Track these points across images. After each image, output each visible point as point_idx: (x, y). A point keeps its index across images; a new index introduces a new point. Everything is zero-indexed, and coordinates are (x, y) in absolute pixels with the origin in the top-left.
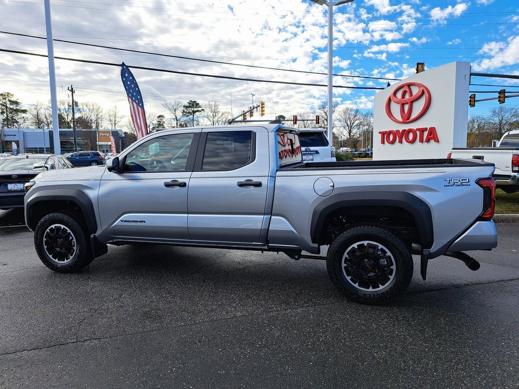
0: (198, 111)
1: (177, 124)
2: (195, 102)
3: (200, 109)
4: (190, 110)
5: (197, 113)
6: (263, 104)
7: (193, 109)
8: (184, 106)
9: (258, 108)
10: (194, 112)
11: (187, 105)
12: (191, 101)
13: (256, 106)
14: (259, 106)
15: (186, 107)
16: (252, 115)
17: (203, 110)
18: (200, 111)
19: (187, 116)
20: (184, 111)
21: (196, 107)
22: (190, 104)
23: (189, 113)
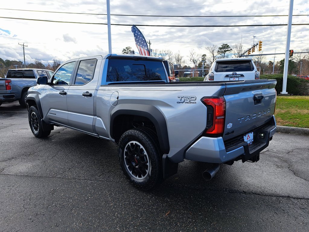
0: (228, 50)
1: (214, 59)
2: (226, 44)
3: (229, 49)
4: (223, 50)
5: (227, 52)
6: (261, 42)
7: (224, 49)
8: (219, 48)
9: (257, 45)
10: (225, 51)
11: (221, 47)
12: (224, 44)
13: (256, 44)
14: (258, 44)
15: (220, 48)
16: (254, 51)
17: (231, 49)
18: (229, 50)
19: (221, 54)
20: (218, 51)
21: (227, 48)
22: (223, 46)
23: (222, 52)
